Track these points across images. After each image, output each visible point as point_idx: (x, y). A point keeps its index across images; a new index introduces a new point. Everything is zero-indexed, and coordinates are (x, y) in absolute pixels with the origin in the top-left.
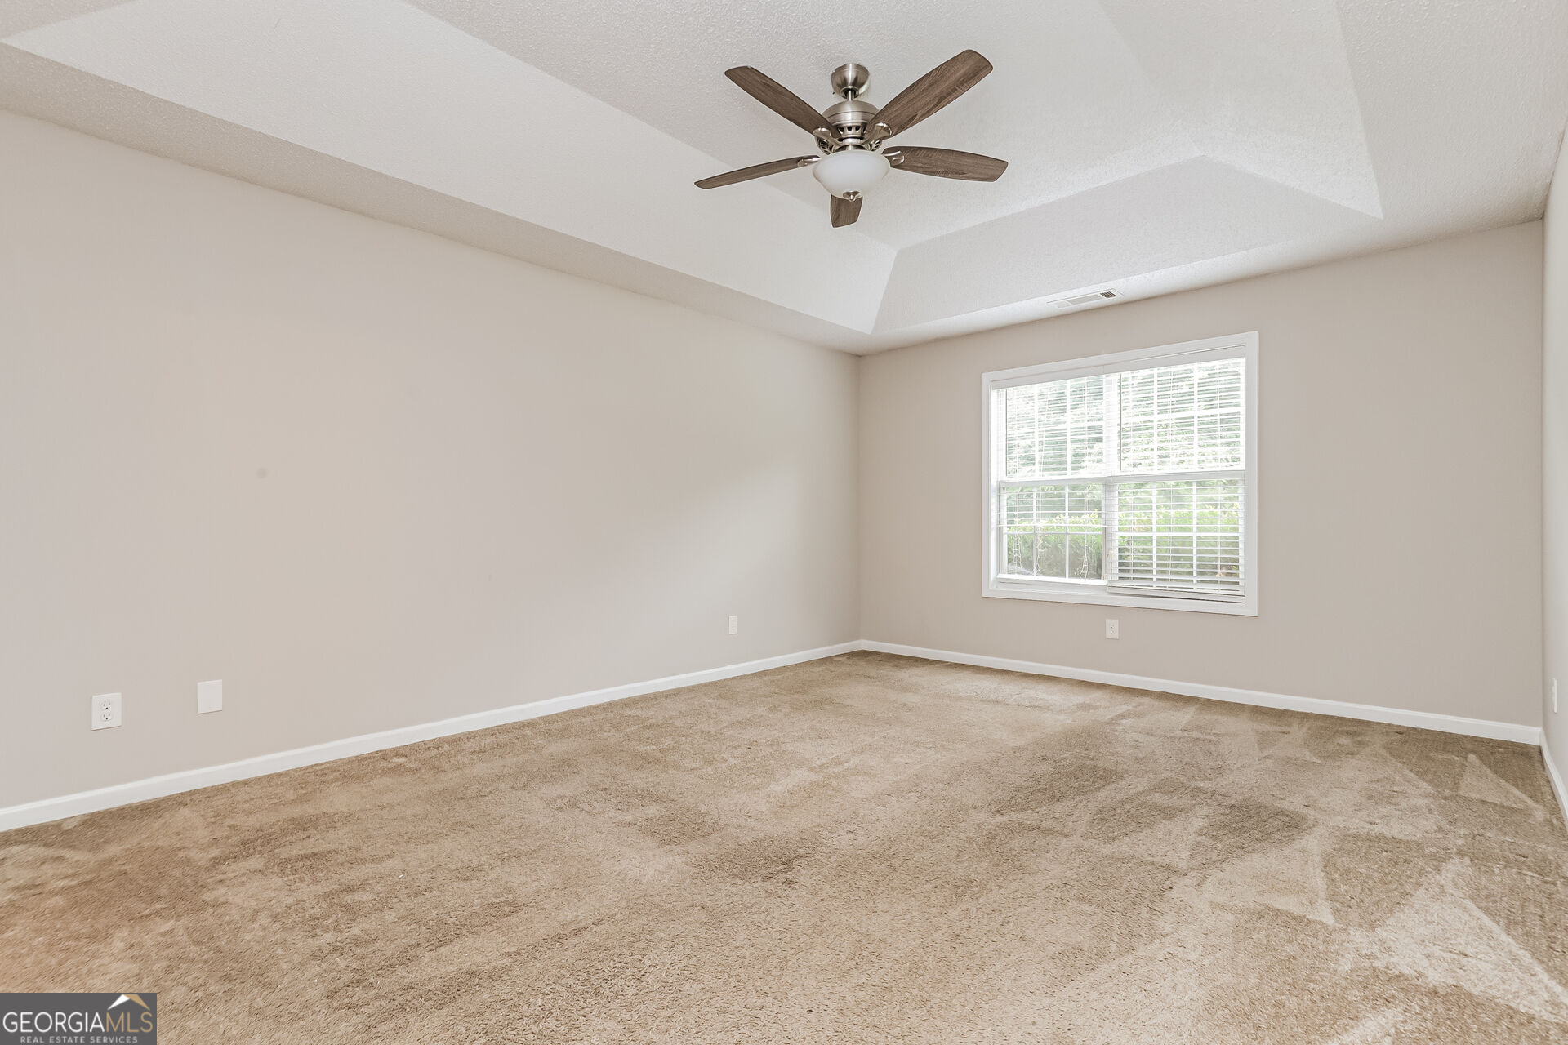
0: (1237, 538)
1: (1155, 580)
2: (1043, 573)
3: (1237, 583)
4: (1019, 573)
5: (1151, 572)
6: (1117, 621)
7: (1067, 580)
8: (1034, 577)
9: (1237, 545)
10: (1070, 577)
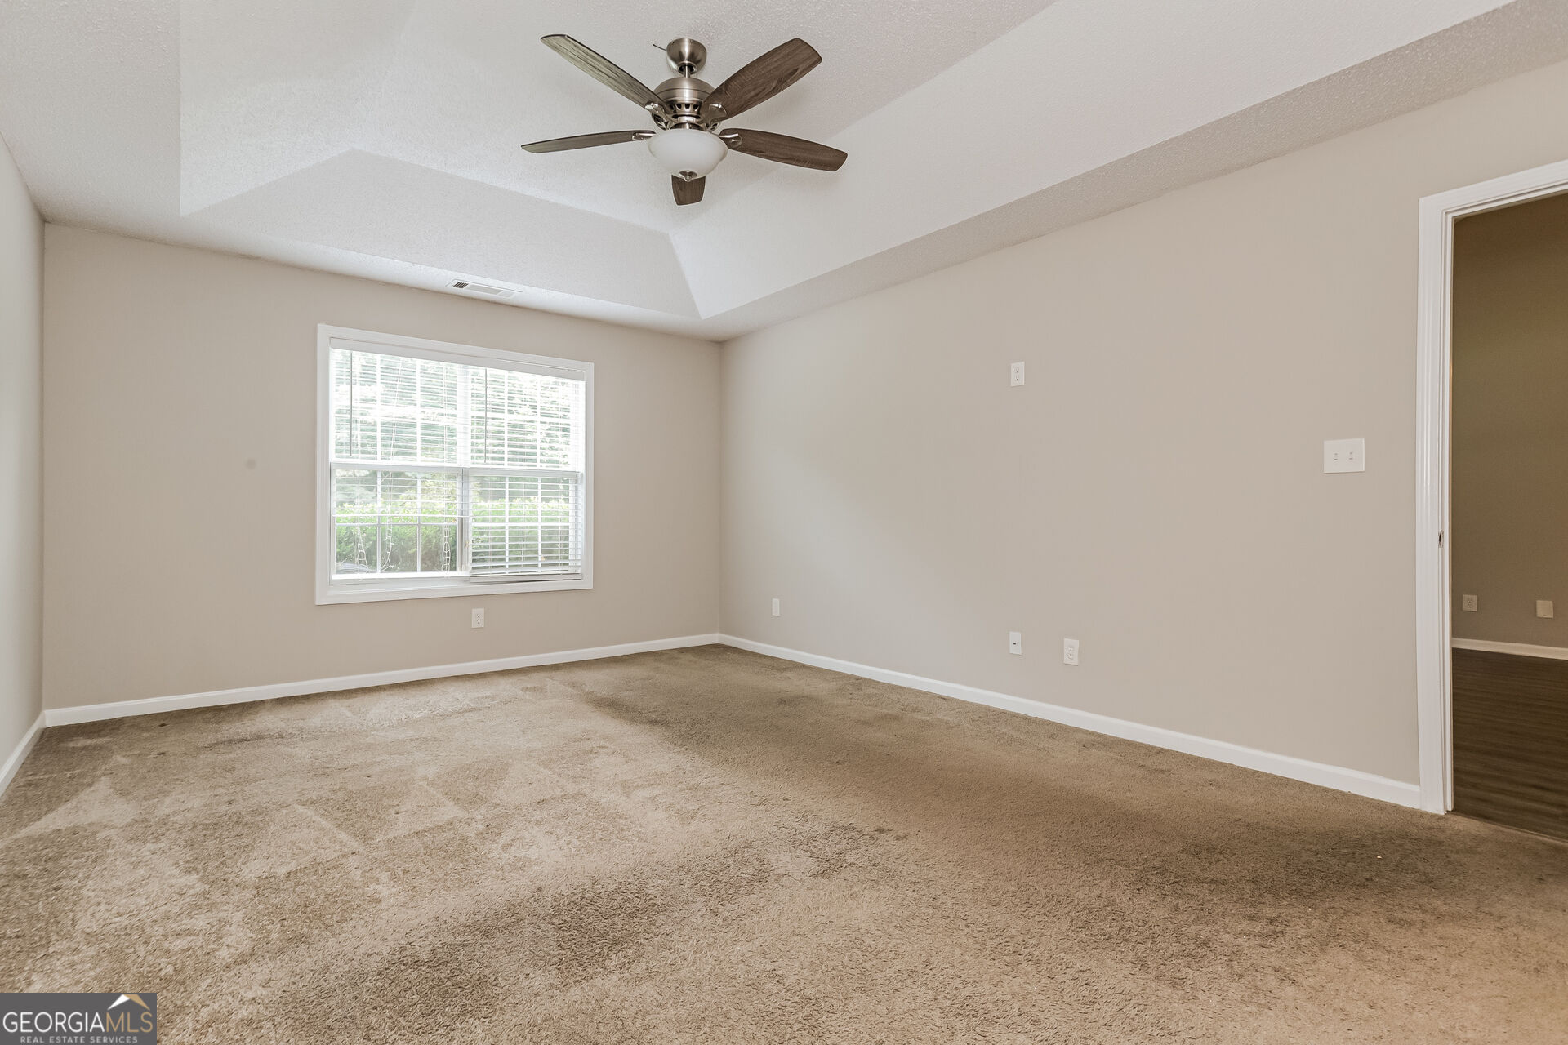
0: (568, 527)
1: (507, 567)
2: (389, 570)
3: (568, 564)
4: (361, 571)
5: (503, 559)
6: (483, 610)
7: (419, 574)
8: (378, 575)
9: (568, 532)
10: (422, 570)
